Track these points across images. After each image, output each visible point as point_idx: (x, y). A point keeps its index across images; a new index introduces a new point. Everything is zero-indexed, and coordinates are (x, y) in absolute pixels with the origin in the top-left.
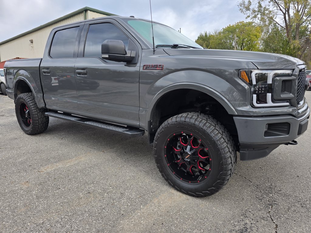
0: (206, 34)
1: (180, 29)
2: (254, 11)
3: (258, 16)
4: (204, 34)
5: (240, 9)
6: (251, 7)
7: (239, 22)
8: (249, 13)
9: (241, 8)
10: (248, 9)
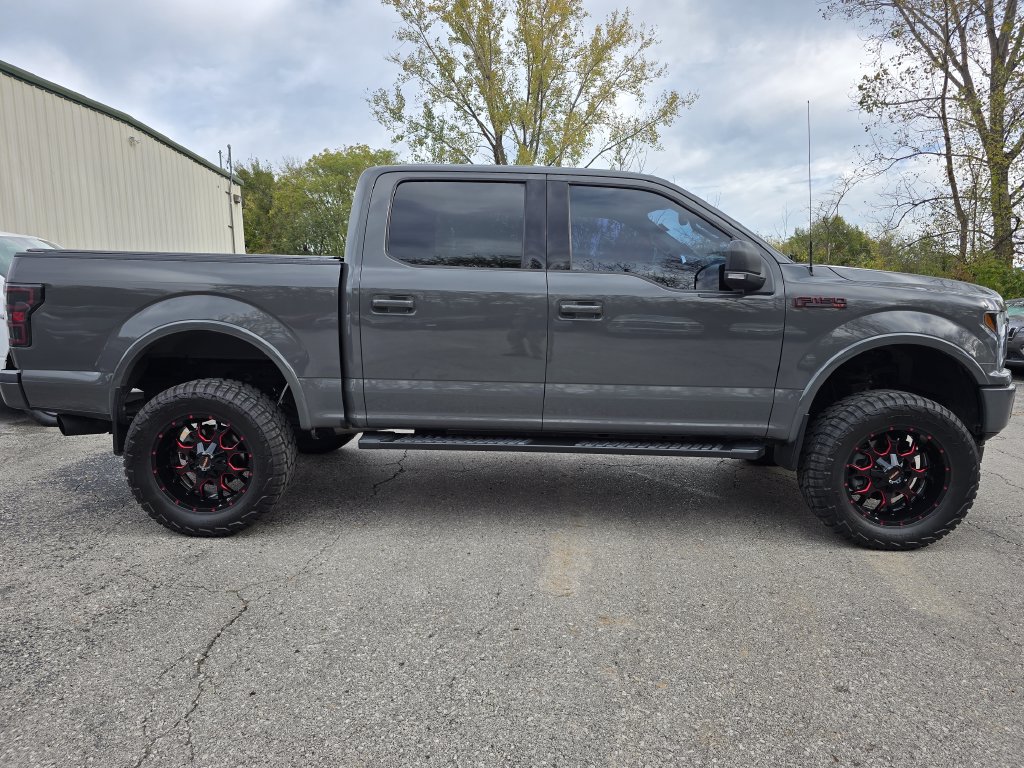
0: (255, 167)
1: (229, 147)
2: (415, 127)
3: (427, 140)
4: (250, 166)
5: (377, 113)
6: (406, 112)
7: (355, 145)
8: (400, 127)
9: (377, 108)
10: (397, 115)
